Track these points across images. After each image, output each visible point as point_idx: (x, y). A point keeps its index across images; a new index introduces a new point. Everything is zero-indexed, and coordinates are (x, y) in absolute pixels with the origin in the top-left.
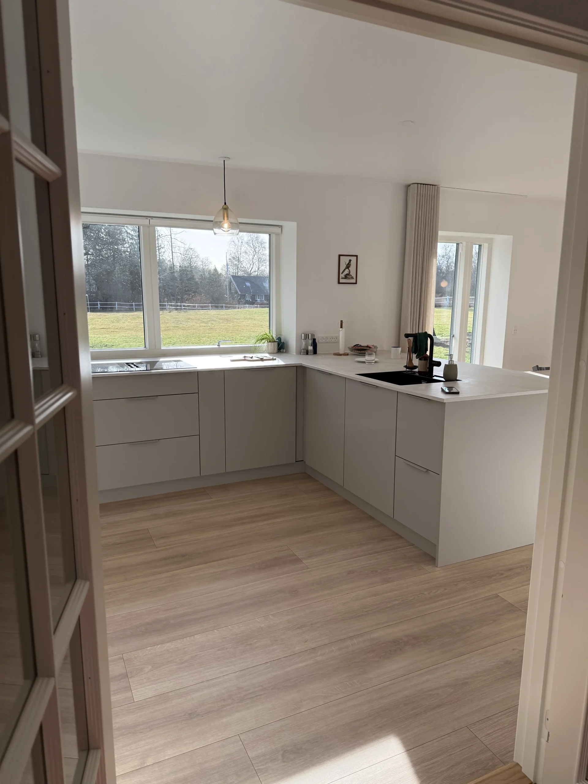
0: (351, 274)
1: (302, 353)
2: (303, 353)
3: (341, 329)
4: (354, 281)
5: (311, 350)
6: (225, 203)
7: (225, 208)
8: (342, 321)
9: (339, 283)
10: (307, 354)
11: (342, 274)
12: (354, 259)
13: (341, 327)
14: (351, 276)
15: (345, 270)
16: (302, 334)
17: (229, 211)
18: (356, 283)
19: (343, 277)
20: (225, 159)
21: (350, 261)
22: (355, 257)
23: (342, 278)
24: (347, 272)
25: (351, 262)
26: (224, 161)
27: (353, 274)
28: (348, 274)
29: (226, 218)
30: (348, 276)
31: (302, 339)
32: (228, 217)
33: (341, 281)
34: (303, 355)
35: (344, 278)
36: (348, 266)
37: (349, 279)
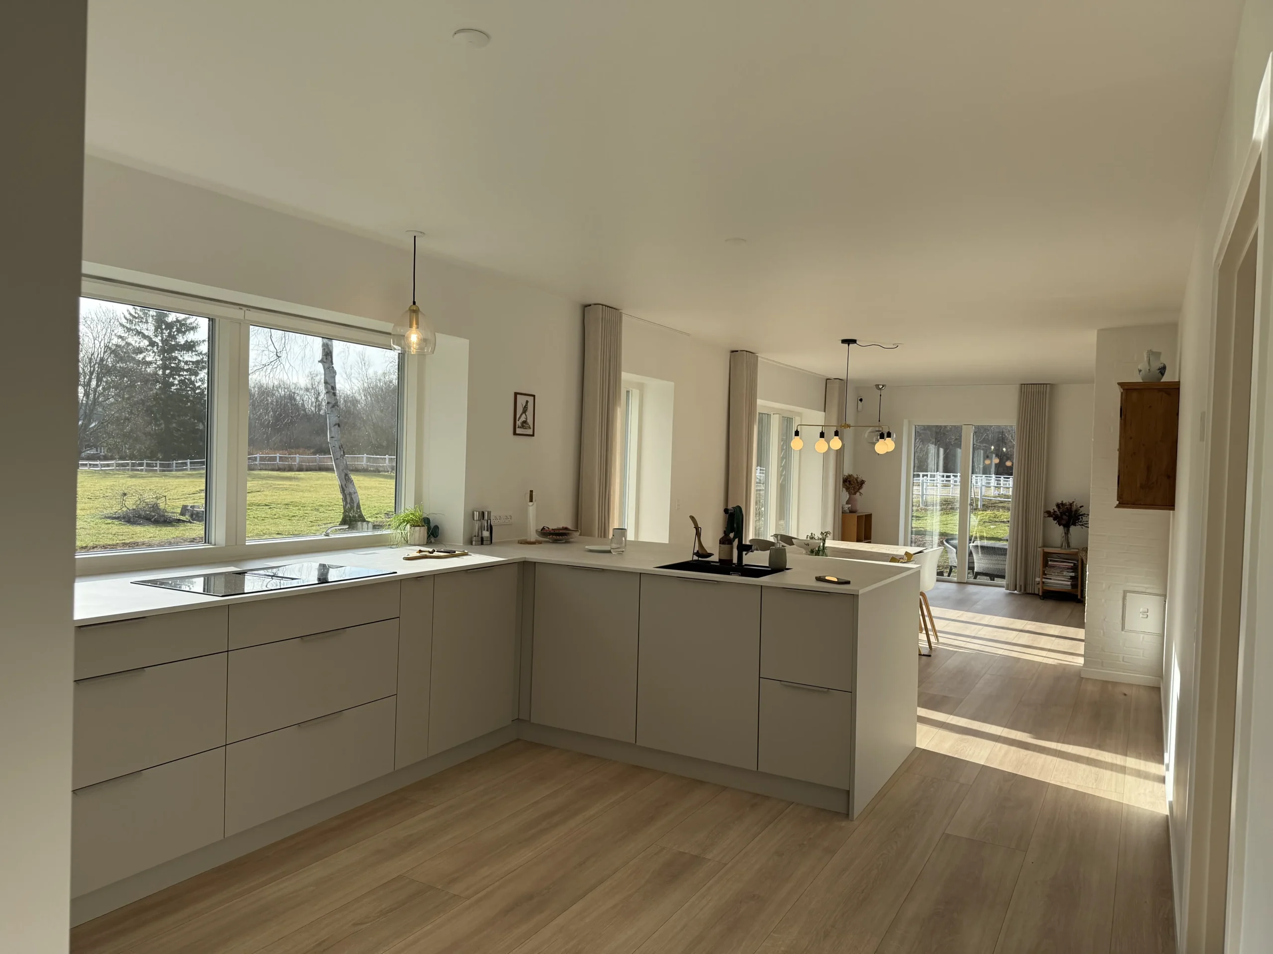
0: (528, 421)
1: (474, 542)
2: (476, 543)
3: (531, 504)
4: (530, 432)
5: (487, 537)
6: (414, 303)
7: (414, 310)
8: (531, 492)
9: (515, 433)
10: (482, 544)
11: (518, 420)
12: (531, 399)
13: (531, 500)
14: (528, 424)
15: (521, 415)
16: (475, 512)
17: (420, 316)
18: (533, 435)
19: (520, 425)
20: (416, 234)
21: (527, 402)
22: (533, 398)
23: (518, 427)
24: (523, 419)
25: (528, 404)
26: (415, 237)
27: (530, 421)
28: (525, 422)
29: (415, 326)
30: (524, 425)
31: (475, 519)
32: (417, 324)
33: (518, 431)
34: (476, 545)
35: (521, 427)
36: (525, 410)
37: (526, 428)
